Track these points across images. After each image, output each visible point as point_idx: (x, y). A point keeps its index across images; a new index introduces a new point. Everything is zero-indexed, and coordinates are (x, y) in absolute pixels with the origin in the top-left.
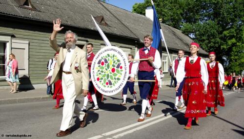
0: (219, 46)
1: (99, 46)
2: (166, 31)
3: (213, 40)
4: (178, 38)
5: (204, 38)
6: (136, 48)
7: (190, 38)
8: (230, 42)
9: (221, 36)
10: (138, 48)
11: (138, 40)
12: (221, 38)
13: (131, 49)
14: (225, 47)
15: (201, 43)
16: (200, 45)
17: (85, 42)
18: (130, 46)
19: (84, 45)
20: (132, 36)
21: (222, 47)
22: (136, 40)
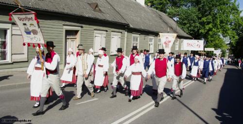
0: (198, 30)
1: (92, 31)
2: (154, 16)
3: (193, 25)
4: (164, 22)
5: (186, 22)
6: (126, 33)
7: (174, 20)
8: (207, 27)
9: (200, 21)
10: (128, 32)
11: (128, 25)
12: (200, 23)
13: (121, 33)
14: (203, 31)
15: (183, 26)
16: (182, 28)
17: (80, 28)
18: (121, 31)
19: (78, 31)
20: (123, 22)
21: (200, 31)
22: (125, 26)
